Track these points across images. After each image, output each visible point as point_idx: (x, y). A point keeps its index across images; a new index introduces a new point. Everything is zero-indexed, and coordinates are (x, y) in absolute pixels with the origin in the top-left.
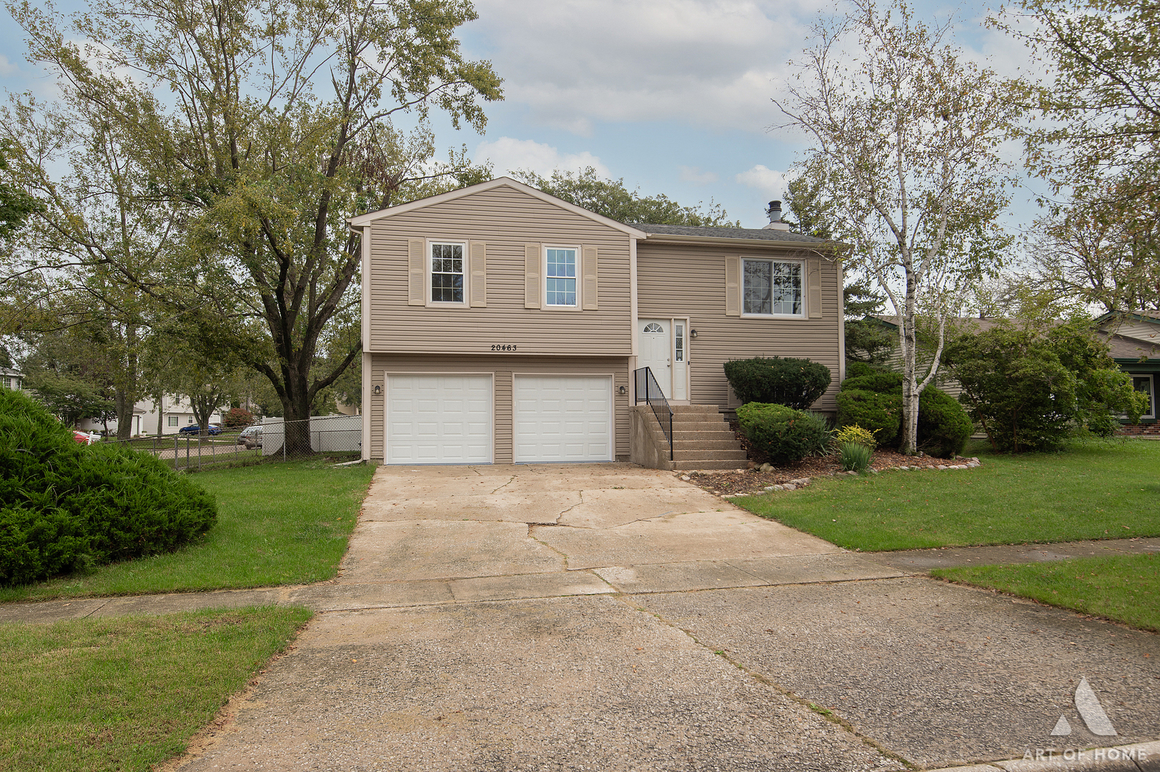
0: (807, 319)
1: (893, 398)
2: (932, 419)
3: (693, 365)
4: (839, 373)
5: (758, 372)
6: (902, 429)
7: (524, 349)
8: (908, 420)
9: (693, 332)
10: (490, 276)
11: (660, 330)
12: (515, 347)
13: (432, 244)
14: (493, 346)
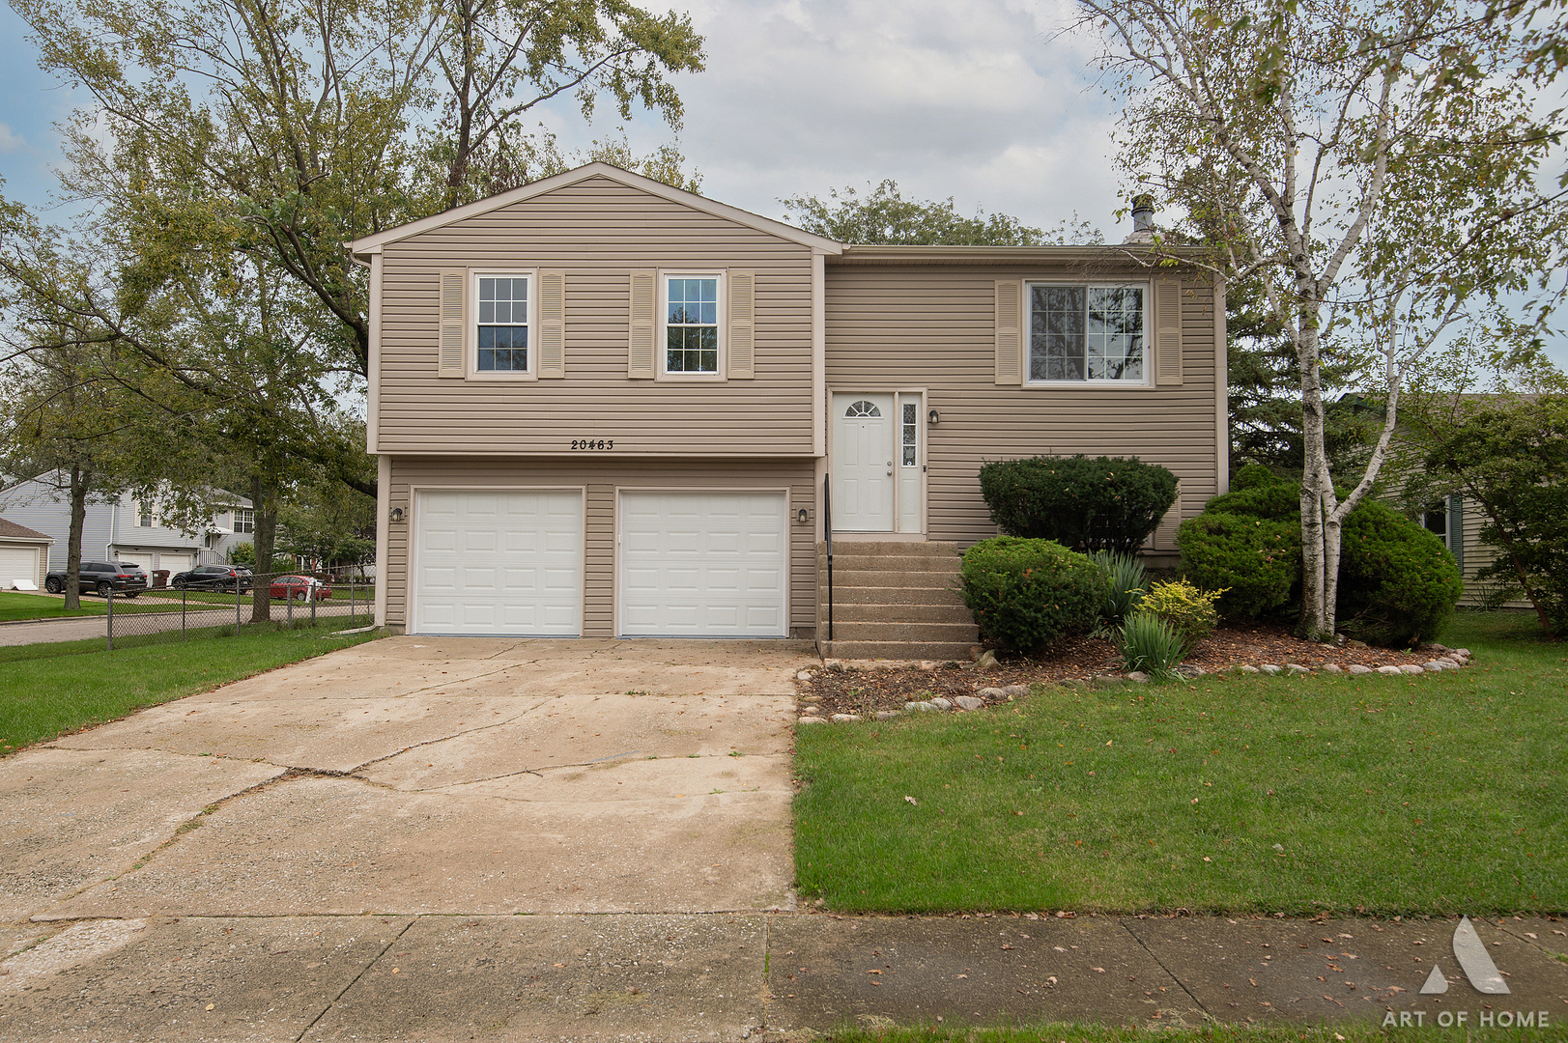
0: (1153, 387)
1: (1284, 527)
2: (1367, 571)
3: (933, 472)
4: (1216, 484)
5: (1022, 480)
6: (1300, 589)
7: (624, 448)
8: (1313, 571)
9: (932, 414)
10: (571, 327)
11: (876, 412)
12: (611, 443)
13: (478, 278)
14: (575, 443)
